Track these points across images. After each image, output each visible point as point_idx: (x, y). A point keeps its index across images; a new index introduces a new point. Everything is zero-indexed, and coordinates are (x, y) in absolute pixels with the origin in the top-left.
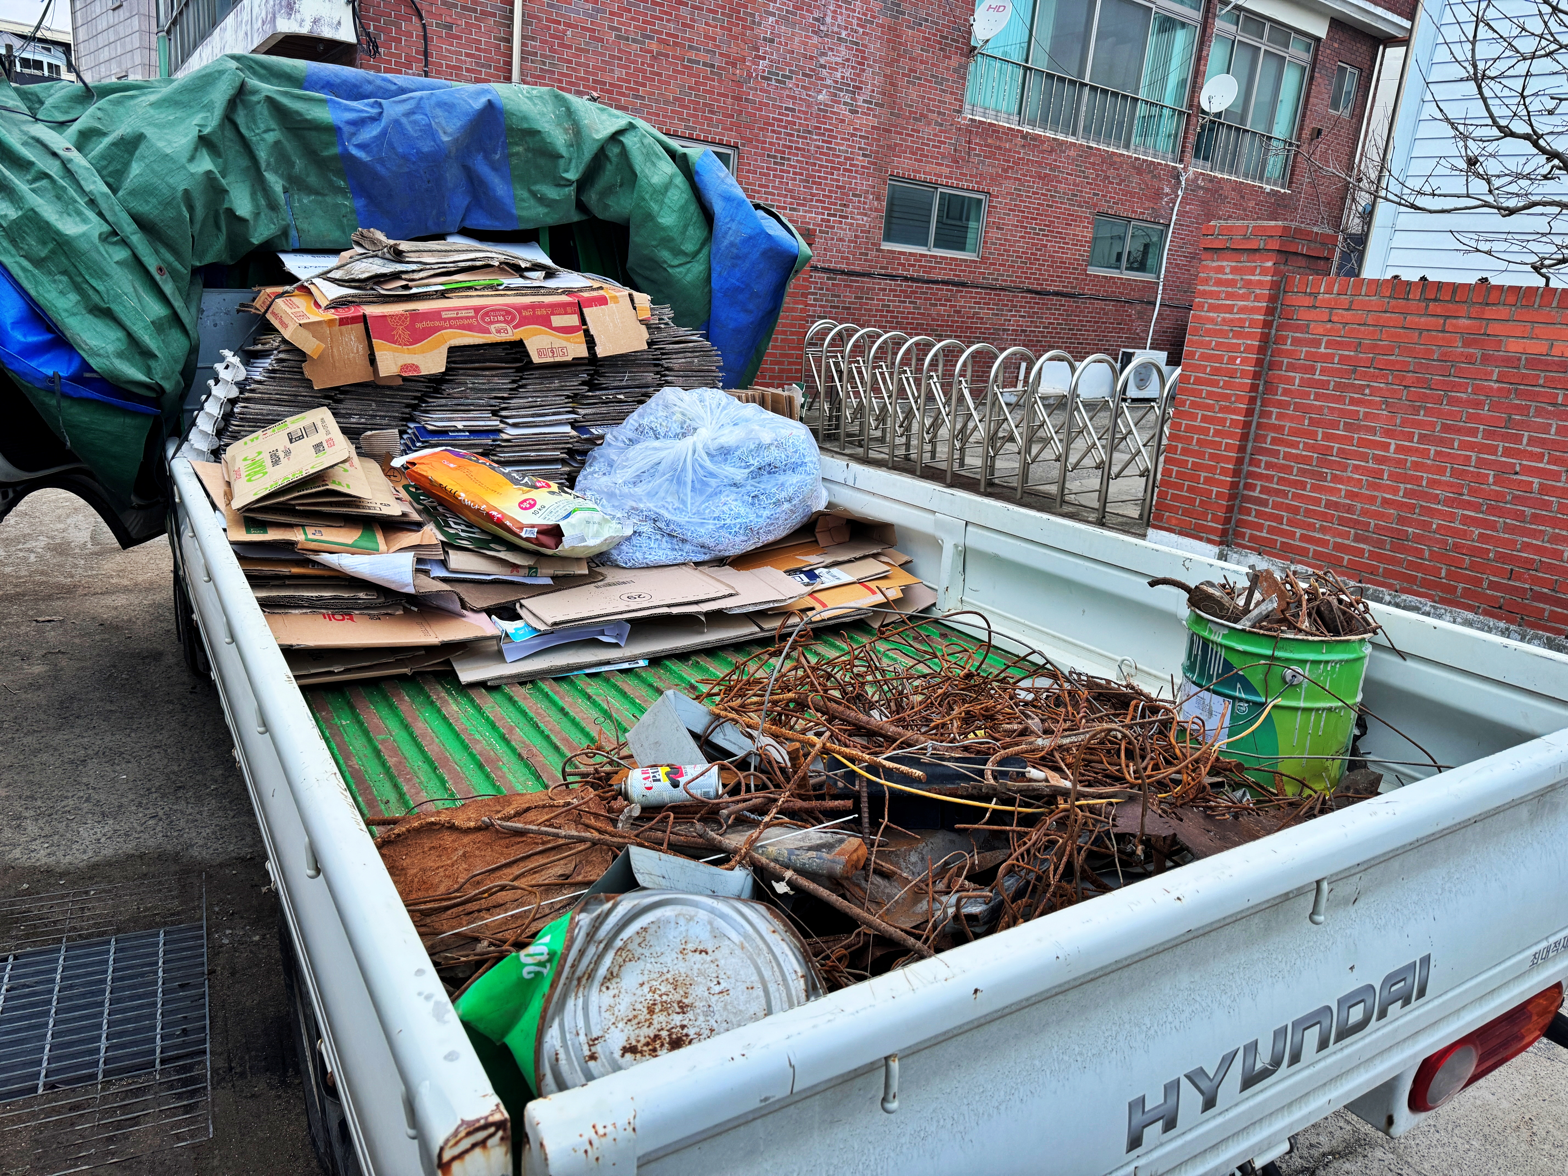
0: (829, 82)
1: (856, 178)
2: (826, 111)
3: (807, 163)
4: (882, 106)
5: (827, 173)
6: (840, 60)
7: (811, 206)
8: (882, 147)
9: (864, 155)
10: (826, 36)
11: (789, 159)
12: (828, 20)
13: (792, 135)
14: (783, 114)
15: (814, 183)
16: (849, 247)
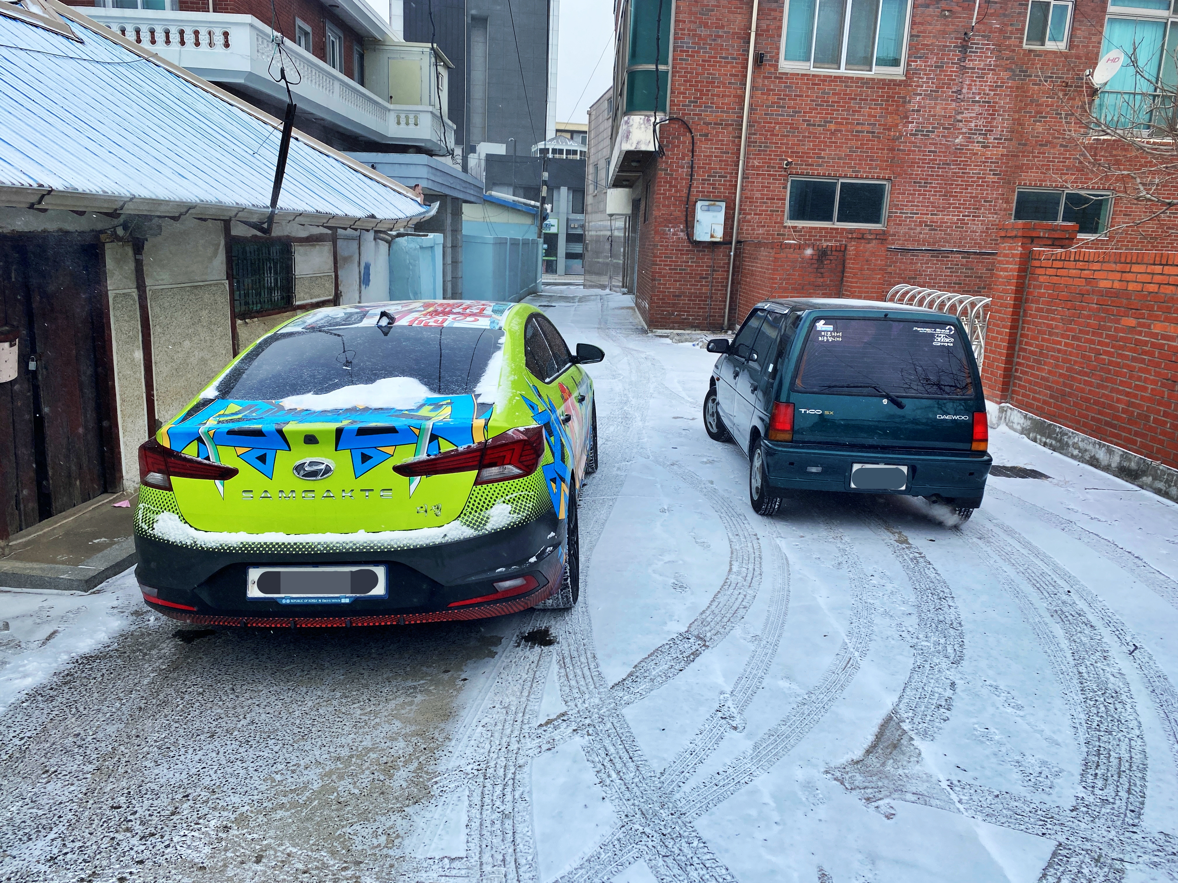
0: (964, 130)
1: (987, 190)
2: (962, 149)
3: (945, 184)
4: (1011, 140)
5: (963, 189)
6: (974, 115)
7: (948, 212)
8: (1011, 167)
9: (994, 174)
10: (962, 101)
11: (931, 183)
12: (965, 91)
13: (934, 168)
14: (926, 155)
15: (950, 196)
16: (981, 236)
